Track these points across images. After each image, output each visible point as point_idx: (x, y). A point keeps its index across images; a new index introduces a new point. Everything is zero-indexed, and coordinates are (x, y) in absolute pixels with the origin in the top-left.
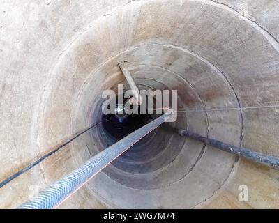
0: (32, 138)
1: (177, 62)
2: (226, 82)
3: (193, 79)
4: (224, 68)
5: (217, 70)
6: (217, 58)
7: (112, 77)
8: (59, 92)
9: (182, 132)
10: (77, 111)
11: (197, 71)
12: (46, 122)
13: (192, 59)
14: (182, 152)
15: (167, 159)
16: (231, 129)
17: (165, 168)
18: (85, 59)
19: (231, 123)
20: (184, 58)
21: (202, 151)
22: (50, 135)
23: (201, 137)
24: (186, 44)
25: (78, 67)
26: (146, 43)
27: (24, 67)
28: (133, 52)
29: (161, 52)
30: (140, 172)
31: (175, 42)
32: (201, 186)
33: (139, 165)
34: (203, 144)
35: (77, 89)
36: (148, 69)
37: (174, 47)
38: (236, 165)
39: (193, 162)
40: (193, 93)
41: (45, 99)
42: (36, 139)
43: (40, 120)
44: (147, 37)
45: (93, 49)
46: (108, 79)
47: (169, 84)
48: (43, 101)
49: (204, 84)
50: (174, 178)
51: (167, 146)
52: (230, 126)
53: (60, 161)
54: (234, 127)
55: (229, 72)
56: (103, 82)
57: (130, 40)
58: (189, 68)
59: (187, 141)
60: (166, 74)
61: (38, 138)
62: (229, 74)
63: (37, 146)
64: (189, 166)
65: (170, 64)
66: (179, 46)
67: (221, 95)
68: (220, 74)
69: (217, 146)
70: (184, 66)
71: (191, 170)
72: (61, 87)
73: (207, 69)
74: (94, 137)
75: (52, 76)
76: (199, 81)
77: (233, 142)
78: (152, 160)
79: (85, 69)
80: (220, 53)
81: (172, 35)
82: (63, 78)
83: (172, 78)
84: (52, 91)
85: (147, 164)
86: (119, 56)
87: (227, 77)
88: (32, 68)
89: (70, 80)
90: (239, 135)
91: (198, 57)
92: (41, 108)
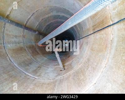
0: (116, 39)
1: (35, 69)
2: (10, 57)
3: (28, 59)
4: (10, 64)
5: (14, 63)
6: (13, 70)
7: (68, 63)
8: (97, 62)
9: (37, 33)
10: (87, 49)
11: (25, 63)
12: (106, 47)
13: (27, 70)
14: (38, 23)
15: (46, 20)
16: (10, 32)
17: (47, 16)
18: (81, 77)
19: (10, 35)
20: (31, 70)
21: (27, 22)
22: (104, 39)
23: (27, 29)
24: (28, 79)
25: (85, 73)
26: (49, 80)
27: (120, 84)
28: (57, 76)
29: (42, 75)
30: (59, 15)
31: (34, 80)
32: (29, 4)
33: (59, 19)
34: (26, 26)
35: (87, 61)
36: (50, 65)
37: (35, 77)
38: (8, 13)
39: (32, 17)
40: (29, 51)
41: (106, 60)
42: (113, 39)
43: (110, 48)
44: (48, 84)
45: (77, 82)
46: (70, 62)
47: (41, 57)
48: (107, 59)
49: (22, 56)
50: (42, 11)
51: (45, 26)
52: (10, 34)
53: (100, 25)
54: (8, 33)
55: (7, 62)
56: (73, 61)
57: (57, 84)
58: (29, 65)
59: (35, 28)
60: (42, 62)
61: (112, 38)
62: (7, 61)
63: (113, 34)
64: (34, 16)
65: (39, 67)
66: (33, 77)
67: (14, 50)
68: (12, 61)
69: (18, 24)
70: (31, 66)
71: (34, 13)
72: (96, 64)
73: (20, 64)
74: (79, 34)
75: (101, 72)
76: (25, 58)
77: (10, 25)
78: (54, 21)
79: (82, 71)
80: (11, 73)
81: (35, 84)
82: (94, 69)
83: (39, 60)
84: (101, 63)
85: (55, 19)
86: (64, 74)
87: (8, 59)
88: (114, 81)
89: (90, 67)
90: (5, 28)
91: (23, 71)
92: (108, 55)
